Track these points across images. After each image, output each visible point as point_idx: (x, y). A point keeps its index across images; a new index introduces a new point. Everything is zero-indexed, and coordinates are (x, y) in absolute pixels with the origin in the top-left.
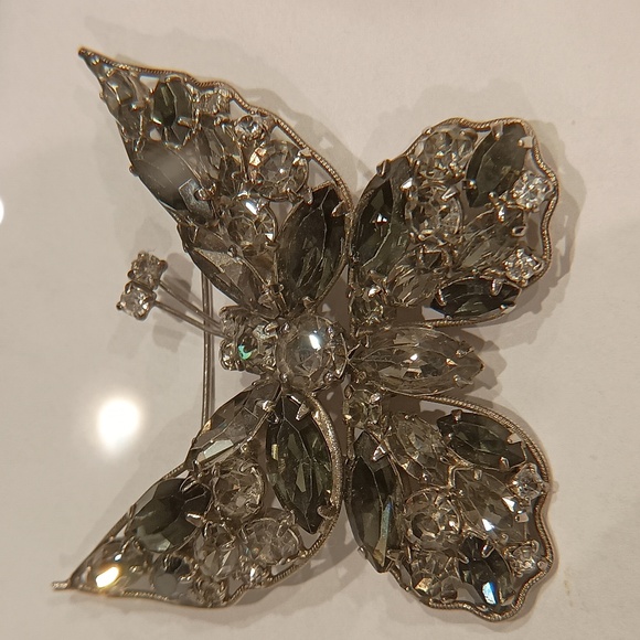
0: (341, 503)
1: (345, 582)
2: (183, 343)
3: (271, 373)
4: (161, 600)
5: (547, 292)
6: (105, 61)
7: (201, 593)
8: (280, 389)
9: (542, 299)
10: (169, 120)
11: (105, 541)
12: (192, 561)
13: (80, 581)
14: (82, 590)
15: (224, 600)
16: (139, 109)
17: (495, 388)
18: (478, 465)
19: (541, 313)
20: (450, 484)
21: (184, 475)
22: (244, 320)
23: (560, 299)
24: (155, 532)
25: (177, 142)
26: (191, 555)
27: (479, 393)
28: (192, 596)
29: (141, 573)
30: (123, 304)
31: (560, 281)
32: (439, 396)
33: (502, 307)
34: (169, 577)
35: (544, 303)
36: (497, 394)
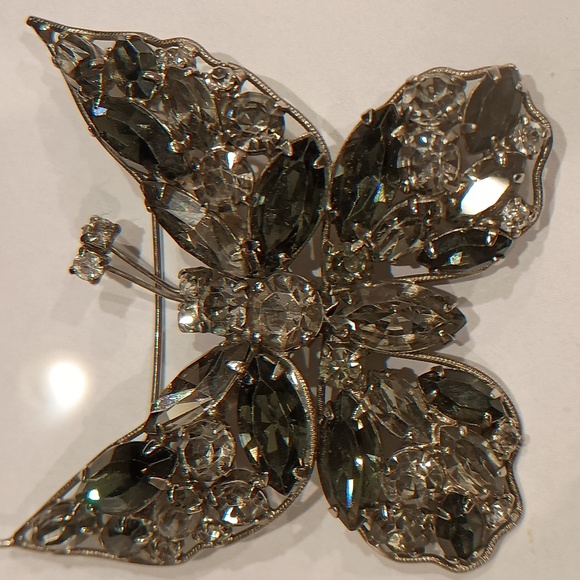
0: (313, 464)
1: (299, 538)
2: (131, 309)
3: (240, 334)
4: (108, 558)
5: (526, 246)
6: (56, 28)
7: (157, 552)
8: (249, 350)
9: (519, 253)
10: (133, 75)
11: (51, 503)
12: (150, 522)
13: (24, 540)
14: (26, 548)
15: (178, 559)
16: (98, 67)
17: (467, 344)
18: (461, 421)
19: (518, 268)
20: (434, 441)
21: (142, 438)
22: (208, 280)
23: (539, 253)
24: (112, 495)
25: (142, 96)
26: (148, 518)
27: (450, 350)
28: (144, 555)
29: (90, 533)
30: (76, 268)
31: (538, 235)
32: (418, 353)
33: (495, 259)
34: (125, 538)
35: (521, 258)
36: (469, 350)
